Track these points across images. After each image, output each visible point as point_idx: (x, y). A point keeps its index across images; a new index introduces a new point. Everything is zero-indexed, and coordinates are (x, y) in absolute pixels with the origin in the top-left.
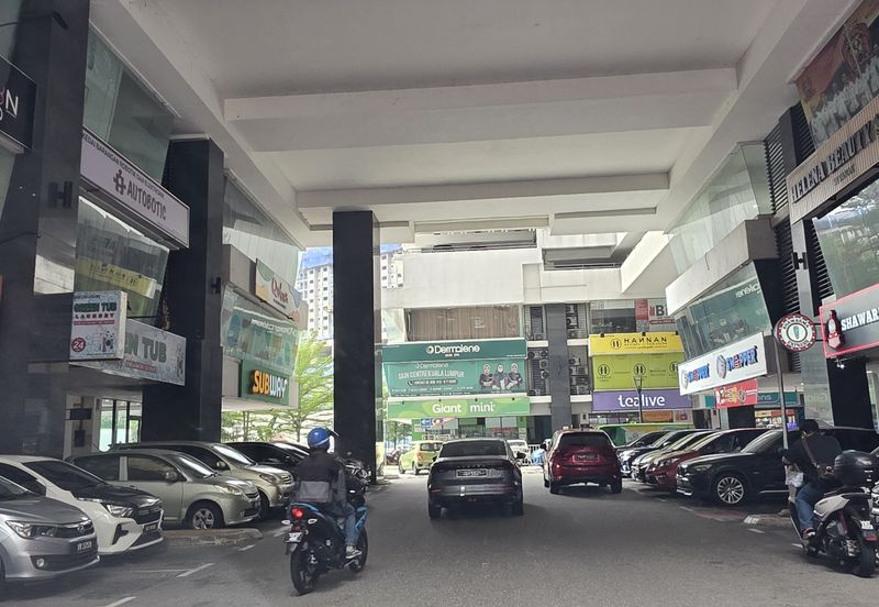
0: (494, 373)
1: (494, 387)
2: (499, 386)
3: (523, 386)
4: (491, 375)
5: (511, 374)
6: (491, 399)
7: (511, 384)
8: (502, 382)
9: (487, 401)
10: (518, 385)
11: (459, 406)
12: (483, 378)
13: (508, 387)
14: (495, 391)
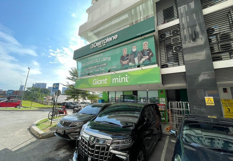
0: (130, 53)
1: (130, 64)
2: (134, 62)
3: (154, 59)
4: (128, 55)
5: (143, 52)
6: (126, 73)
7: (143, 59)
8: (136, 59)
9: (123, 75)
10: (149, 59)
11: (106, 80)
12: (123, 58)
13: (141, 62)
14: (131, 67)
